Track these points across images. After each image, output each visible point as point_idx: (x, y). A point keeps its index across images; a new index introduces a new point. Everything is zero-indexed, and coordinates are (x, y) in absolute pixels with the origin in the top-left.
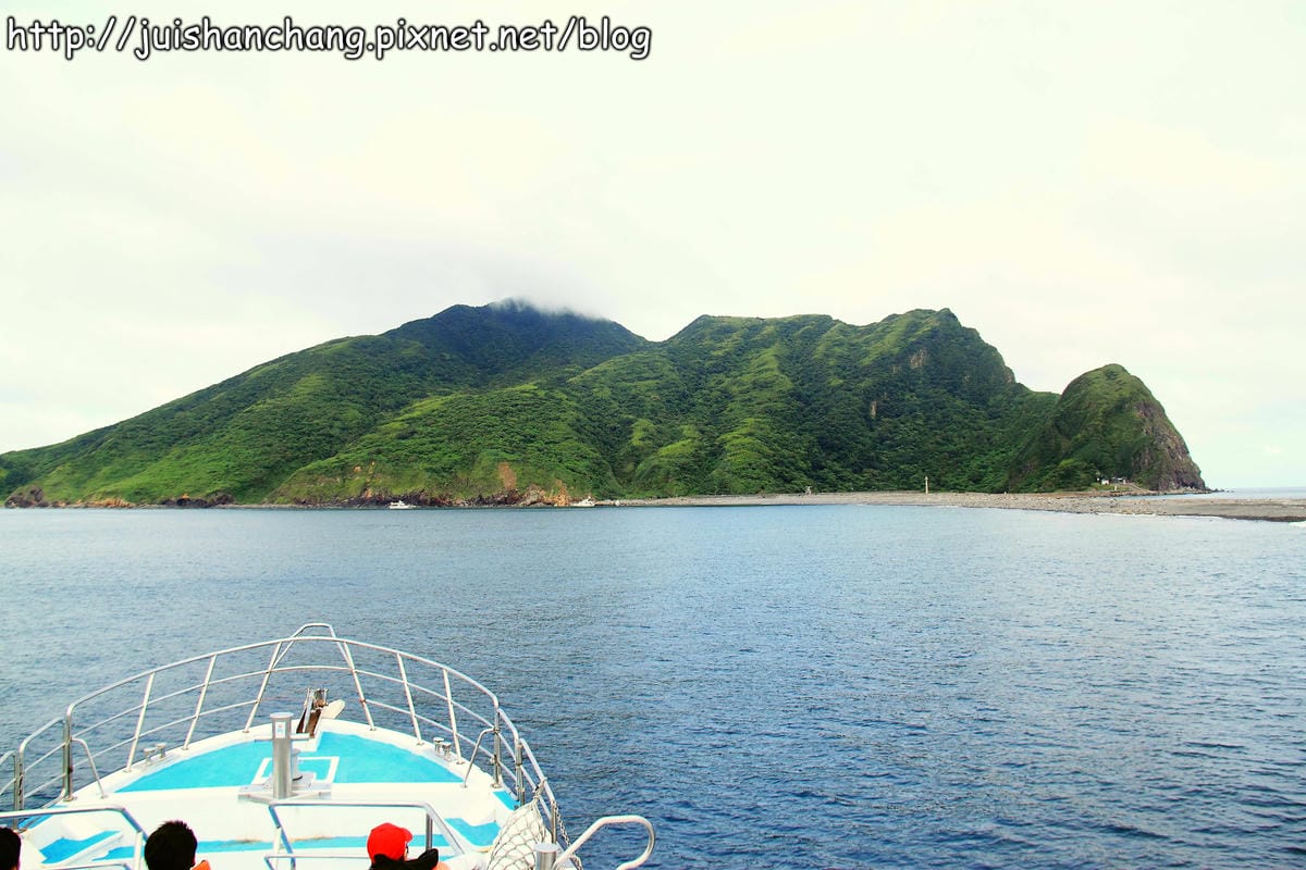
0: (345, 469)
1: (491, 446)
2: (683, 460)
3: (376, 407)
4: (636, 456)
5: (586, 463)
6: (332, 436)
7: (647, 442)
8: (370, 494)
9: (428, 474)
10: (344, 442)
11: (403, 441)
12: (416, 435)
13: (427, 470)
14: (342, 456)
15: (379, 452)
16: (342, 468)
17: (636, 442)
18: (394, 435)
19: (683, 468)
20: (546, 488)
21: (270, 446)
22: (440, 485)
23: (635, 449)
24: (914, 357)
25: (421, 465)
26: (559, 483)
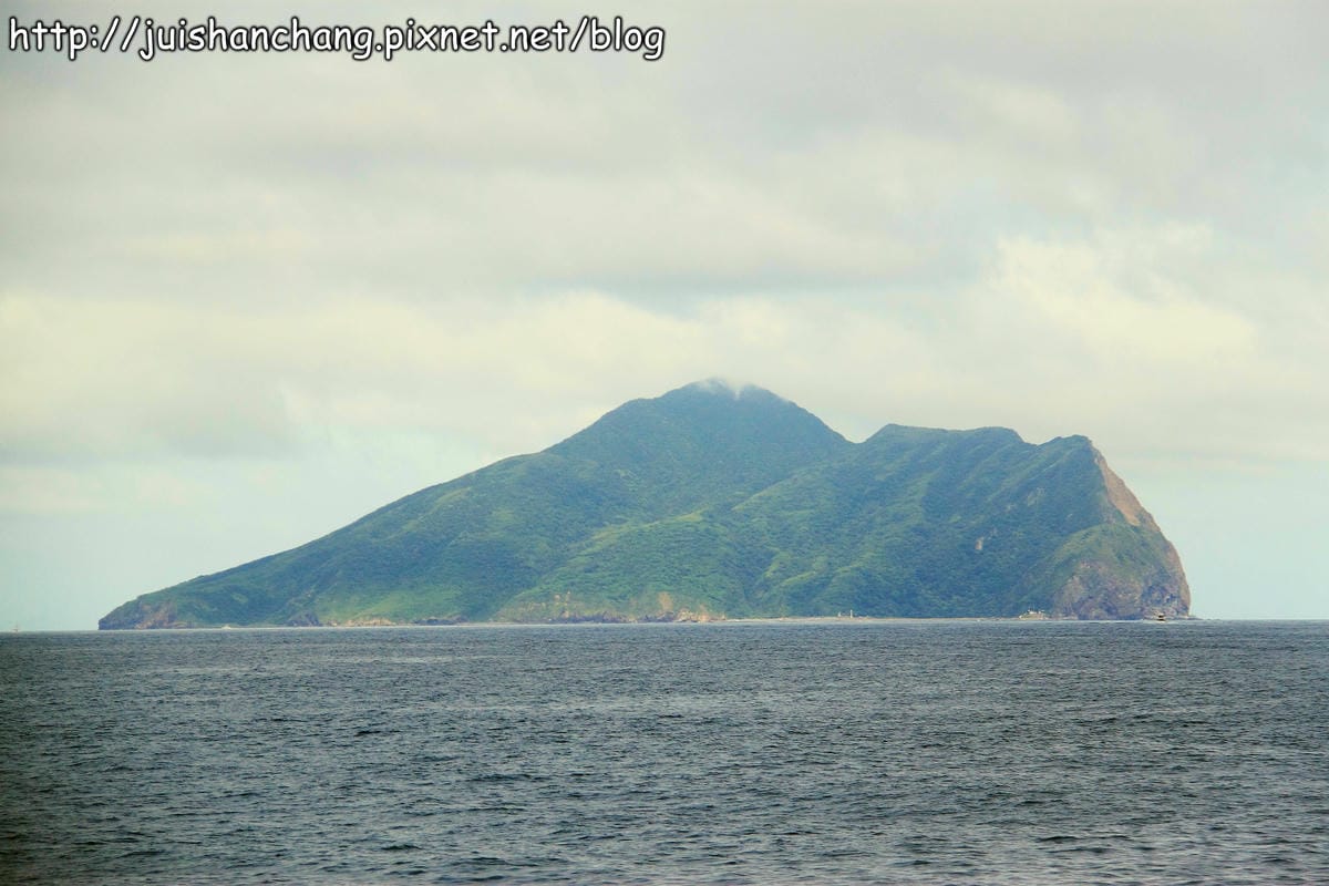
0: (547, 596)
1: (655, 580)
2: (795, 591)
3: (561, 540)
4: (766, 586)
5: (723, 592)
6: (529, 568)
7: (778, 574)
8: (567, 615)
9: (609, 601)
10: (540, 574)
11: (589, 574)
12: (599, 569)
13: (609, 598)
14: (544, 587)
15: (573, 584)
16: (545, 596)
17: (769, 574)
18: (581, 568)
19: (793, 595)
20: (693, 610)
21: (484, 577)
22: (618, 609)
23: (767, 580)
24: (1032, 494)
25: (604, 594)
26: (701, 607)
